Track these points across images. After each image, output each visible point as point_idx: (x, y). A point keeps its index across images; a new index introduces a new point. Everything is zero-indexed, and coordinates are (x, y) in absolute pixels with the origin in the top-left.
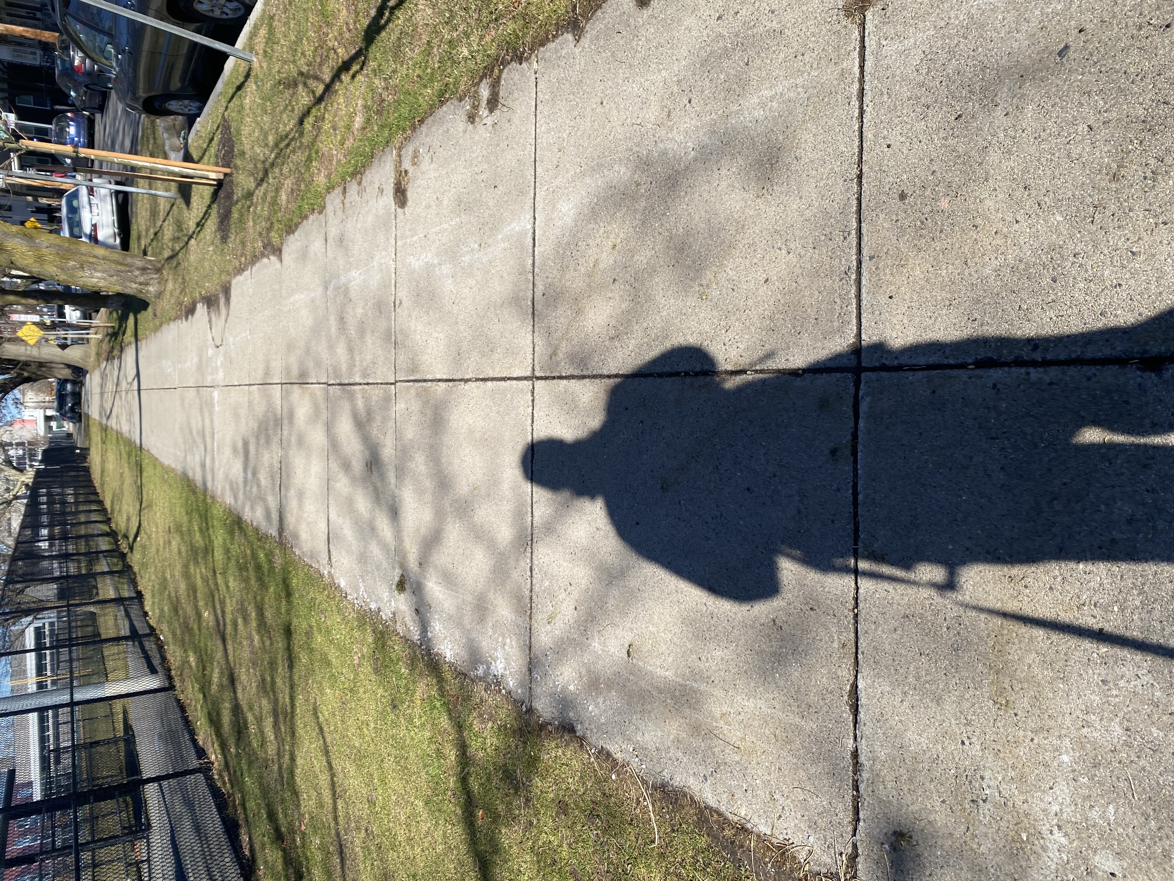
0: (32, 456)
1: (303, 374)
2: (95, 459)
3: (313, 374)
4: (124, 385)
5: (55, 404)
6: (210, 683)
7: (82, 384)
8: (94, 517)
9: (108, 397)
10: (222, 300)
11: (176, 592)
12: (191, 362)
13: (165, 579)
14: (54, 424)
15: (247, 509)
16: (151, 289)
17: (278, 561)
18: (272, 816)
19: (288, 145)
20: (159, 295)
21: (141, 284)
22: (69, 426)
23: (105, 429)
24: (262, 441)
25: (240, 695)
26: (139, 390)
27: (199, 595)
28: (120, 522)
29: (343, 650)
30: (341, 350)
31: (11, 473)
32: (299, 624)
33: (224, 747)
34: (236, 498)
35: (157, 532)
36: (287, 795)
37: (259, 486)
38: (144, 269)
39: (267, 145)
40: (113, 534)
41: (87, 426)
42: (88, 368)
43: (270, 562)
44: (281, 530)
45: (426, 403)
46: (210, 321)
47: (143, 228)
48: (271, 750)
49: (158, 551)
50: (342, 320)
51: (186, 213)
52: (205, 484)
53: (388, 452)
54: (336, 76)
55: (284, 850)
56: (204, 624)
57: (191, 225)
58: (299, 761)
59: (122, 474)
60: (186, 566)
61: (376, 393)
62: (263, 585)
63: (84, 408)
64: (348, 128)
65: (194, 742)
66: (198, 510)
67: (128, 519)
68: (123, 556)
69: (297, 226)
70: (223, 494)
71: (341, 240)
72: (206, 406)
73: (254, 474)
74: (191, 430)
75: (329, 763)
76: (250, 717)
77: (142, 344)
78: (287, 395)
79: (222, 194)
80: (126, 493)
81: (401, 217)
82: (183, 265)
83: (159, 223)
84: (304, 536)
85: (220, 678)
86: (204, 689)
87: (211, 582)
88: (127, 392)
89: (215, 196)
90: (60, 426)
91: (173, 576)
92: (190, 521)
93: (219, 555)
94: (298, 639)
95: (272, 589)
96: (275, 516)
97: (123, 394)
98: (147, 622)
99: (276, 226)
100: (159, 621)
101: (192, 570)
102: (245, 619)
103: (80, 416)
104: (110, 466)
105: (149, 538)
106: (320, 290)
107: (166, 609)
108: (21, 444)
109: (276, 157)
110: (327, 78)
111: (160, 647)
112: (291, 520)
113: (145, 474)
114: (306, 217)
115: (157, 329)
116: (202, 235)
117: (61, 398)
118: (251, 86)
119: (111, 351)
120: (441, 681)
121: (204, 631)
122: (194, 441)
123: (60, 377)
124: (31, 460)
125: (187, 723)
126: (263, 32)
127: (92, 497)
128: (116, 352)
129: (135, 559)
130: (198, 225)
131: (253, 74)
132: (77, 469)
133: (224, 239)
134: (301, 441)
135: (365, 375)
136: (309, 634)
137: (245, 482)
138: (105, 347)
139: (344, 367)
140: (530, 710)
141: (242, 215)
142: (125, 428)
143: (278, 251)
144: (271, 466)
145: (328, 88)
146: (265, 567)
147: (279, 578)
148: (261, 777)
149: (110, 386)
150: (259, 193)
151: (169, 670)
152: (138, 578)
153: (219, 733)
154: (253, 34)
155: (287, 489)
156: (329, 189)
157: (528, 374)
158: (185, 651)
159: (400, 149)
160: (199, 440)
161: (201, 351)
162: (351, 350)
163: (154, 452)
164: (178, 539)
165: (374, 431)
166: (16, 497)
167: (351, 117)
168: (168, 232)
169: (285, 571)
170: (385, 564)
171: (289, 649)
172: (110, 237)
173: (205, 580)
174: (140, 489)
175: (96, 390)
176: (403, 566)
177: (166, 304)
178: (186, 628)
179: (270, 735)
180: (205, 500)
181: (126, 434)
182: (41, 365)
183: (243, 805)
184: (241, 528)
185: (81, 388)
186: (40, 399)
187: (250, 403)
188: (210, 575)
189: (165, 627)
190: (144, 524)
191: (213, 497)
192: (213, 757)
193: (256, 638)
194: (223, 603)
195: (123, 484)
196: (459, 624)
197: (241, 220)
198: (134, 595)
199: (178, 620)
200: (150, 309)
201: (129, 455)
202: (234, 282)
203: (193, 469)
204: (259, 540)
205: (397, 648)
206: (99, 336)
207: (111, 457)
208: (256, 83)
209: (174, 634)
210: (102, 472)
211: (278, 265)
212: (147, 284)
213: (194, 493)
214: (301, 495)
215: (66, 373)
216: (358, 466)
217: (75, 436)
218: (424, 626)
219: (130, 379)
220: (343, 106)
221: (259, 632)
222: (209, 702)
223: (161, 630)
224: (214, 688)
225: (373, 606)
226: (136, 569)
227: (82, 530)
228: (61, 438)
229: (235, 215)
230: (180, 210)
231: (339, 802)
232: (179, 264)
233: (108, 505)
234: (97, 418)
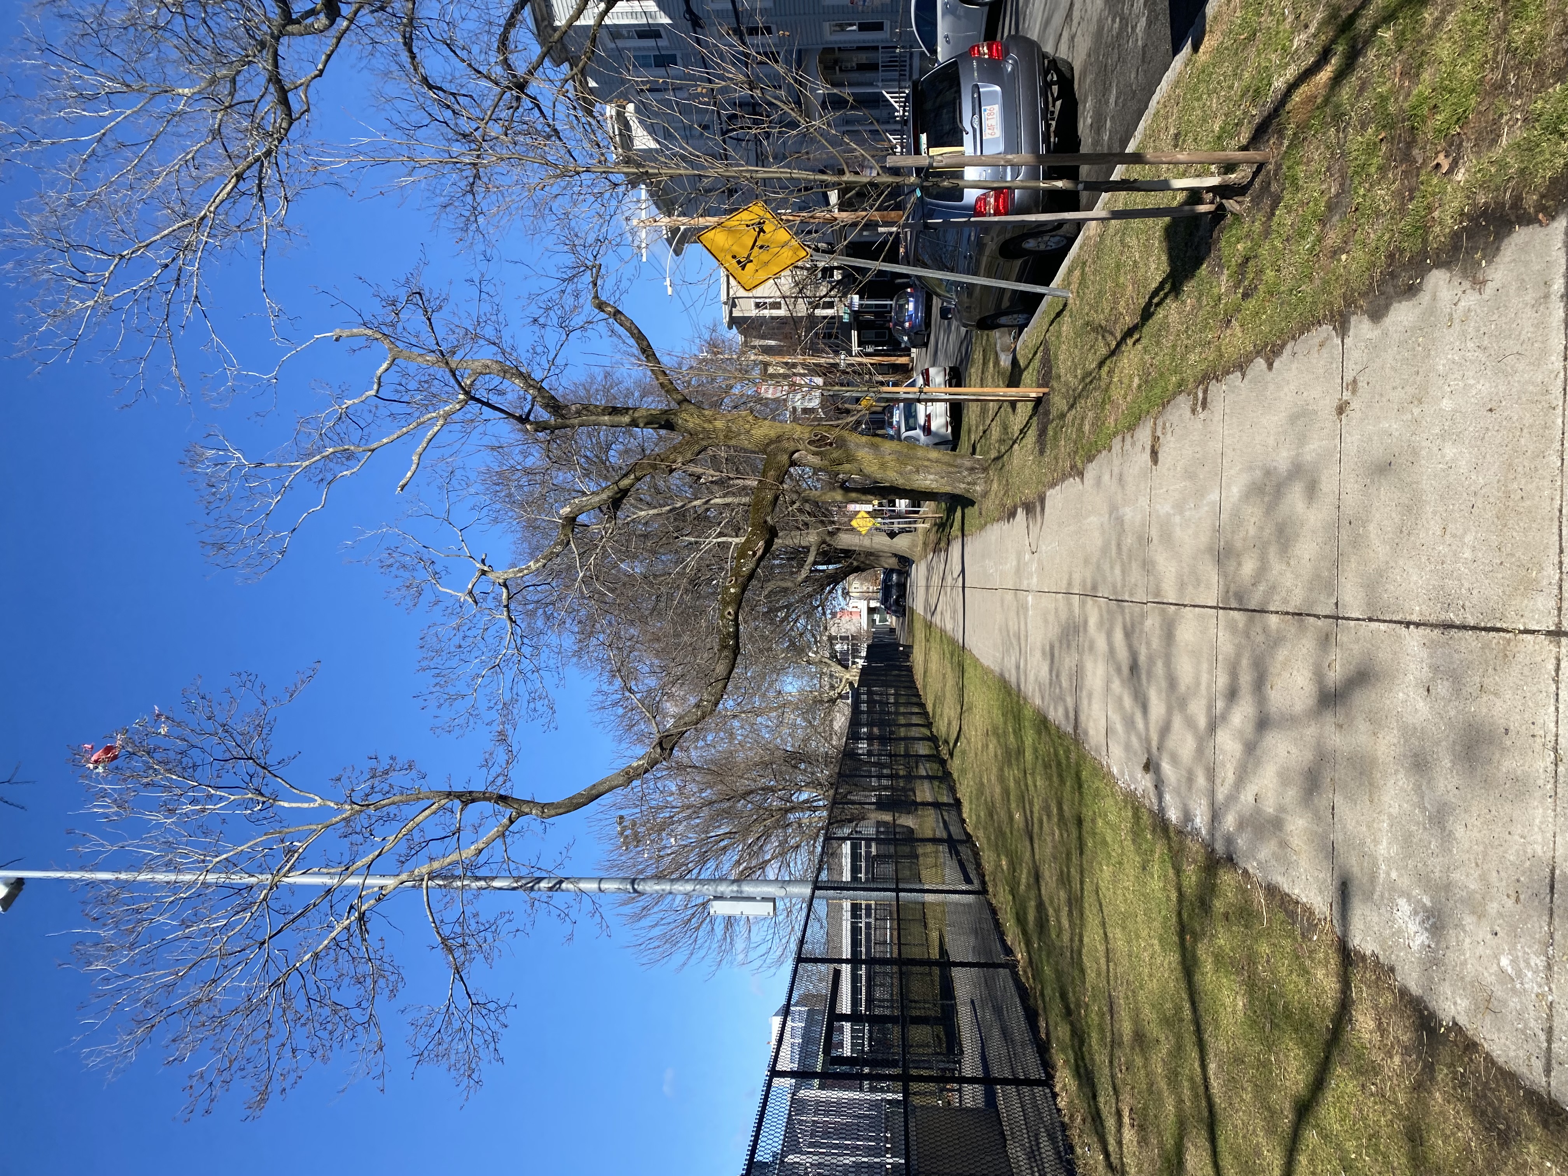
0: (855, 652)
1: (1094, 588)
2: (918, 657)
3: (1100, 589)
4: (949, 580)
5: (880, 595)
6: (1019, 884)
7: (908, 574)
8: (915, 720)
9: (934, 591)
10: (1038, 509)
11: (992, 797)
12: (1010, 565)
13: (982, 784)
14: (877, 617)
15: (1052, 709)
16: (978, 488)
17: (1073, 756)
18: (1064, 996)
19: (1091, 382)
20: (985, 494)
21: (969, 484)
22: (892, 620)
23: (929, 626)
24: (1065, 646)
25: (1043, 892)
26: (964, 587)
27: (1012, 797)
28: (941, 727)
29: (1115, 828)
30: (1117, 571)
31: (836, 668)
32: (1087, 814)
33: (1028, 944)
34: (1043, 698)
35: (976, 735)
36: (1076, 973)
37: (1061, 687)
38: (972, 470)
39: (1076, 376)
40: (933, 739)
41: (911, 621)
42: (915, 559)
43: (1068, 758)
44: (1076, 727)
45: (1164, 620)
46: (1028, 527)
47: (973, 423)
48: (1066, 937)
49: (976, 754)
50: (1119, 546)
51: (1012, 417)
52: (1019, 686)
53: (1142, 659)
54: (1124, 339)
55: (1072, 1024)
56: (1016, 826)
57: (1016, 429)
58: (1086, 940)
59: (944, 675)
60: (1001, 770)
61: (1137, 608)
62: (1062, 781)
63: (909, 602)
64: (1130, 386)
65: (1003, 942)
66: (1012, 711)
67: (949, 724)
68: (943, 763)
69: (1094, 456)
70: (1033, 695)
71: (1121, 479)
72: (1022, 608)
73: (1057, 676)
74: (1008, 631)
75: (1105, 934)
76: (1051, 911)
77: (968, 540)
78: (1083, 604)
79: (1041, 409)
80: (948, 695)
81: (1154, 472)
82: (1007, 468)
83: (988, 422)
84: (1091, 732)
85: (1028, 879)
86: (1013, 892)
87: (1022, 784)
88: (952, 588)
89: (1035, 408)
90: (883, 620)
91: (989, 780)
92: (1005, 723)
93: (1029, 755)
94: (1087, 825)
95: (1068, 784)
96: (1072, 715)
97: (949, 589)
98: (964, 829)
99: (1081, 452)
100: (976, 827)
101: (1006, 774)
102: (1049, 817)
103: (904, 610)
104: (933, 666)
105: (969, 743)
106: (1107, 516)
107: (982, 814)
108: (844, 638)
109: (1082, 390)
110: (1119, 336)
111: (976, 854)
112: (1083, 718)
113: (966, 675)
114: (1099, 452)
115: (982, 527)
116: (1024, 441)
117: (886, 589)
118: (1066, 318)
119: (938, 543)
120: (1169, 838)
121: (1015, 833)
122: (1011, 643)
123: (886, 566)
124: (854, 657)
125: (997, 924)
126: (1077, 273)
127: (914, 700)
128: (943, 545)
129: (955, 765)
130: (1021, 431)
131: (1068, 308)
132: (900, 668)
133: (1042, 452)
134: (1091, 648)
135: (1131, 595)
136: (1093, 821)
137: (1050, 684)
138: (933, 537)
139: (1119, 585)
140: (1213, 850)
141: (1056, 433)
142: (949, 626)
143: (1081, 474)
144: (1070, 668)
145: (1119, 345)
146: (1064, 762)
147: (1073, 772)
148: (1057, 963)
149: (936, 580)
150: (1070, 416)
151: (984, 876)
152: (958, 785)
153: (1025, 932)
154: (1070, 271)
155: (1081, 690)
156: (1115, 434)
157: (1215, 604)
158: (998, 856)
159: (1156, 419)
160: (1015, 643)
161: (1019, 556)
162: (1123, 572)
163: (975, 652)
164: (995, 741)
165: (1135, 643)
166: (840, 696)
167: (1131, 377)
168: (995, 433)
169: (1078, 764)
170: (1139, 752)
171: (1080, 838)
172: (942, 427)
173: (1017, 782)
174: (961, 691)
175: (922, 582)
176: (1149, 751)
177: (990, 505)
178: (1001, 833)
179: (1065, 923)
180: (1018, 702)
181: (950, 633)
182: (869, 554)
183: (1042, 994)
184: (1046, 727)
185: (906, 579)
186: (865, 589)
187: (1056, 609)
188: (1021, 776)
189: (981, 834)
190: (965, 727)
191: (1025, 699)
192: (1020, 956)
193: (1057, 832)
194: (1031, 804)
195: (945, 686)
196: (1179, 794)
197: (1055, 438)
198: (952, 801)
199: (993, 825)
200: (976, 506)
201: (952, 655)
202: (1048, 494)
203: (1009, 671)
204: (1059, 738)
205: (1145, 818)
206: (927, 526)
207: (934, 656)
208: (1071, 316)
209: (989, 839)
210: (925, 672)
211: (1081, 487)
212: (975, 484)
213: (1010, 694)
214: (1090, 696)
215: (892, 563)
216: (1125, 670)
217: (898, 632)
218: (1160, 797)
219: (955, 575)
220: (1126, 366)
221: (1059, 826)
222: (1018, 902)
223: (978, 838)
224: (1022, 887)
225: (1133, 787)
226: (955, 776)
227: (903, 732)
228: (884, 633)
229: (1051, 433)
230: (1007, 416)
231: (1111, 964)
232: (1003, 466)
233: (930, 709)
234: (922, 613)
